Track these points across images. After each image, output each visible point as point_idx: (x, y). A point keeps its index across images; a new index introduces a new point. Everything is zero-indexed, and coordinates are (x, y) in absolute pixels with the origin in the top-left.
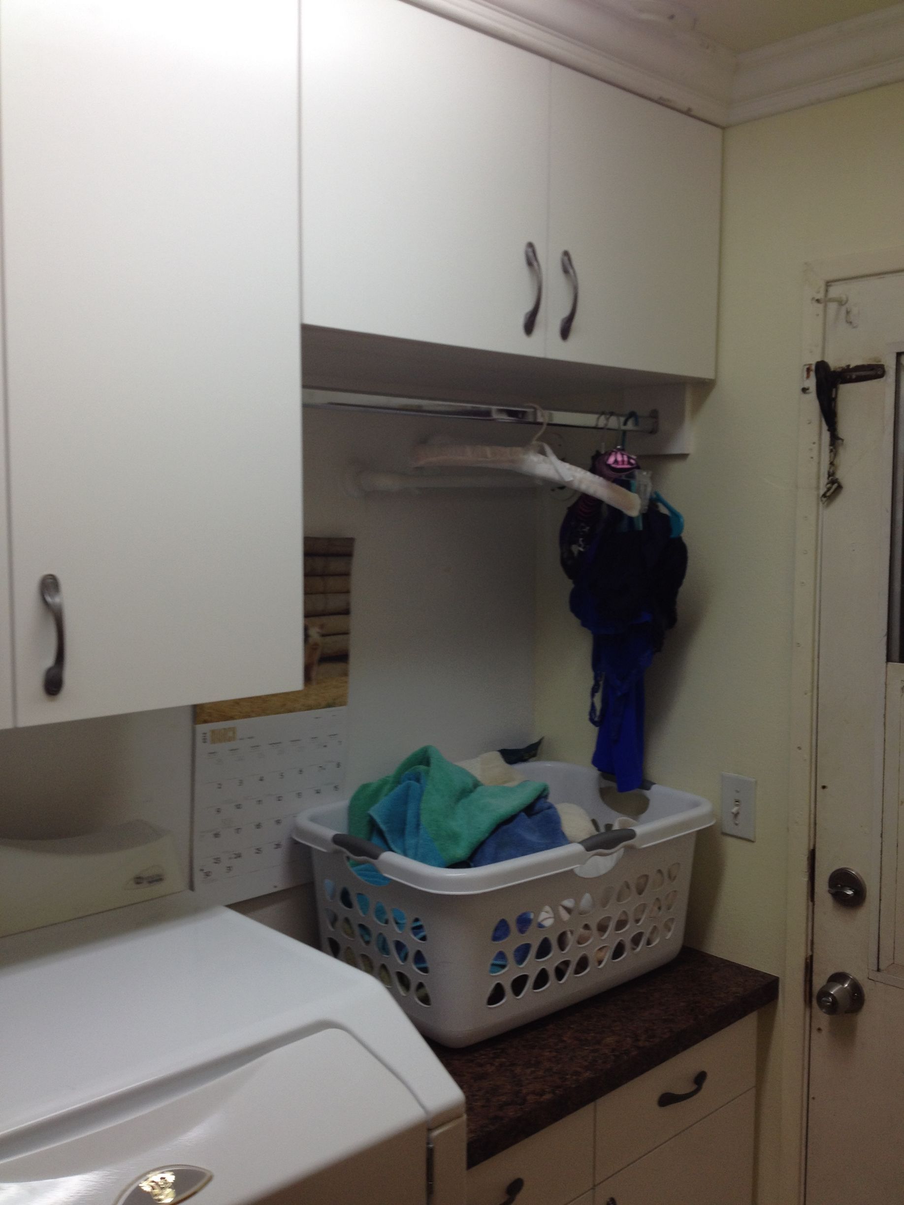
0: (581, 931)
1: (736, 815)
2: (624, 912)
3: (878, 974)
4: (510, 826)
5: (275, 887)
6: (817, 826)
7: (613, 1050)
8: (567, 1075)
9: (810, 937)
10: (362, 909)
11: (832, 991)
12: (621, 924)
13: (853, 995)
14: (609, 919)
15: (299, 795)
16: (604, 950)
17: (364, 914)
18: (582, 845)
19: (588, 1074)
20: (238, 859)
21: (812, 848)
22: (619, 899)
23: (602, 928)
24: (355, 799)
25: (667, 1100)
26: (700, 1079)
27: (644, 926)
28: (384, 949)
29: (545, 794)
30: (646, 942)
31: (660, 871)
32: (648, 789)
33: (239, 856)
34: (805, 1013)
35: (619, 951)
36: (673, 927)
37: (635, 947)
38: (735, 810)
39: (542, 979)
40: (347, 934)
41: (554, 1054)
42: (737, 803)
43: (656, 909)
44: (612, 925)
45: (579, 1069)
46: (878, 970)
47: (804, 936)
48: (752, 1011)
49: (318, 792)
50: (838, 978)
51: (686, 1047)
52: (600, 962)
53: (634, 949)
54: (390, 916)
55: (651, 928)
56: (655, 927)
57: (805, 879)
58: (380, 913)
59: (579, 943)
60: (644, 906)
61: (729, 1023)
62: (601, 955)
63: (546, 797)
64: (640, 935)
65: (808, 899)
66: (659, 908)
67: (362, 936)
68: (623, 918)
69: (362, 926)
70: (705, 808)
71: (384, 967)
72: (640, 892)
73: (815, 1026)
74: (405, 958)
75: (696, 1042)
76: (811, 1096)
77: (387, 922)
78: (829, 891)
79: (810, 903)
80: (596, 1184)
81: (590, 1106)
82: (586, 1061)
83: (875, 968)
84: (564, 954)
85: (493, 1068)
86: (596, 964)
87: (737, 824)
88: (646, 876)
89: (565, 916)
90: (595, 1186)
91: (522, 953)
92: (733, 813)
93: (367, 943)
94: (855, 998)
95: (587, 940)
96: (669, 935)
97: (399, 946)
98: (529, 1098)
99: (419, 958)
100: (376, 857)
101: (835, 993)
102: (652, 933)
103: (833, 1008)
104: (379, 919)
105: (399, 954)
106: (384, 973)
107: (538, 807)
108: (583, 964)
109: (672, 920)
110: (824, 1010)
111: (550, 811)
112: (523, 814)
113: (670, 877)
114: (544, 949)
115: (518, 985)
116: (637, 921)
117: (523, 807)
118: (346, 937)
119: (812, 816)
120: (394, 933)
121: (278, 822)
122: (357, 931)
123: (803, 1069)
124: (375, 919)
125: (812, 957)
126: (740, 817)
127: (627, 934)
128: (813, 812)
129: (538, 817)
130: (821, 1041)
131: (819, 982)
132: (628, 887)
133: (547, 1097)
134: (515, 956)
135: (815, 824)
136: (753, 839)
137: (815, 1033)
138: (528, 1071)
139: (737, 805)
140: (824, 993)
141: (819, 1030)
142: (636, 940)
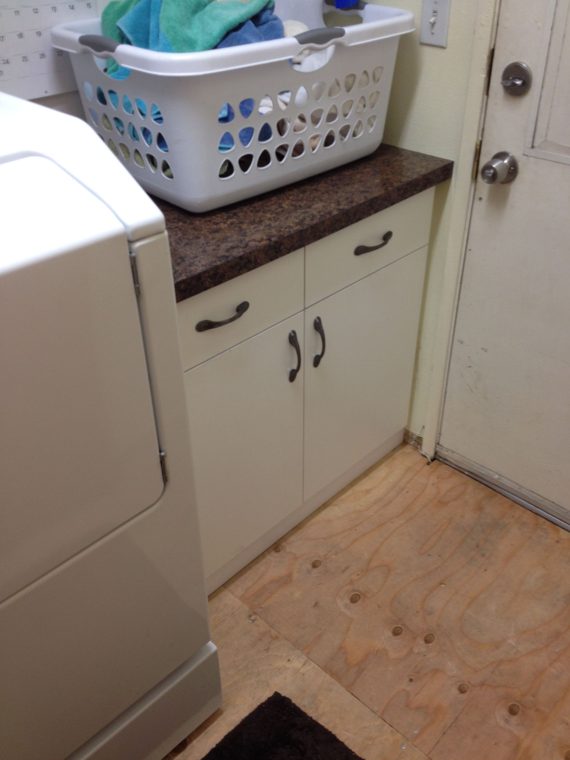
0: (298, 122)
1: (433, 24)
2: (335, 107)
3: (532, 150)
4: (239, 32)
5: (46, 92)
6: (499, 27)
7: (320, 212)
8: (282, 228)
9: (482, 126)
10: (114, 104)
11: (494, 165)
12: (331, 117)
13: (510, 169)
14: (320, 111)
15: (54, 9)
16: (317, 139)
17: (116, 107)
18: (297, 39)
19: (298, 228)
20: (7, 65)
21: (492, 47)
22: (330, 94)
23: (315, 121)
24: (105, 14)
25: (360, 251)
26: (387, 237)
27: (351, 121)
28: (134, 135)
29: (271, 6)
30: (352, 133)
31: (365, 72)
32: (362, 8)
33: (7, 62)
34: (471, 188)
35: (329, 140)
36: (375, 124)
37: (343, 138)
38: (432, 20)
39: (264, 159)
40: (108, 128)
41: (274, 215)
42: (435, 14)
43: (361, 106)
44: (324, 117)
45: (291, 225)
46: (533, 147)
47: (477, 125)
48: (431, 186)
49: (72, 8)
50: (501, 156)
51: (377, 211)
52: (314, 149)
53: (342, 140)
54: (135, 108)
55: (356, 123)
56: (360, 122)
57: (484, 76)
58: (128, 106)
59: (295, 130)
60: (351, 102)
61: (412, 194)
62: (314, 142)
63: (272, 9)
64: (347, 128)
65: (483, 94)
66: (364, 106)
67: (118, 128)
68: (333, 111)
69: (116, 119)
70: (407, 16)
71: (137, 151)
72: (348, 90)
73: (477, 197)
74: (150, 143)
75: (386, 207)
76: (469, 248)
77: (133, 113)
78: (502, 83)
79: (485, 97)
80: (306, 306)
81: (300, 251)
82: (297, 219)
83: (530, 146)
84: (284, 138)
85: (226, 225)
86: (311, 150)
87: (433, 34)
88: (354, 76)
89: (283, 107)
90: (305, 308)
91: (246, 136)
92: (430, 23)
93: (122, 133)
94: (511, 171)
95: (301, 129)
96: (371, 130)
97: (146, 132)
98: (250, 243)
99: (161, 140)
100: (113, 50)
101: (497, 166)
102: (357, 126)
103: (493, 178)
104: (127, 110)
105: (146, 139)
106: (138, 157)
107: (264, 17)
108: (299, 150)
109: (374, 117)
110: (486, 181)
111: (275, 22)
112: (250, 22)
113: (374, 78)
114: (265, 134)
115: (245, 162)
116: (345, 115)
117: (250, 15)
118: (106, 130)
119: (496, 18)
120: (139, 122)
121: (39, 34)
122: (113, 123)
123: (465, 229)
124: (124, 111)
125: (481, 142)
126: (436, 26)
127: (336, 126)
128: (496, 14)
129: (265, 27)
130: (481, 207)
131: (484, 161)
132: (338, 84)
133: (264, 243)
134: (241, 137)
135: (498, 24)
136: (445, 46)
137: (477, 202)
138: (253, 227)
139: (434, 16)
140: (488, 167)
141: (480, 199)
142: (344, 132)
